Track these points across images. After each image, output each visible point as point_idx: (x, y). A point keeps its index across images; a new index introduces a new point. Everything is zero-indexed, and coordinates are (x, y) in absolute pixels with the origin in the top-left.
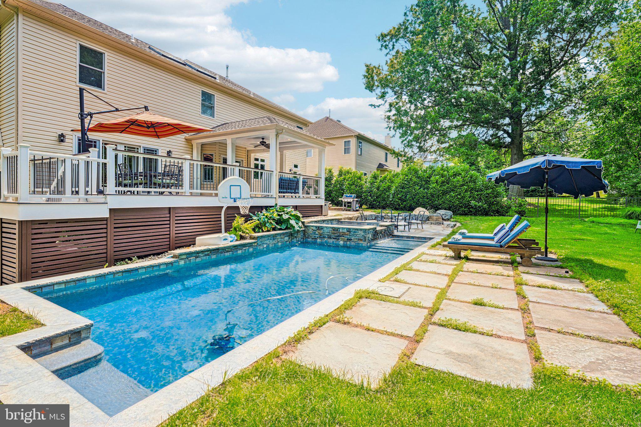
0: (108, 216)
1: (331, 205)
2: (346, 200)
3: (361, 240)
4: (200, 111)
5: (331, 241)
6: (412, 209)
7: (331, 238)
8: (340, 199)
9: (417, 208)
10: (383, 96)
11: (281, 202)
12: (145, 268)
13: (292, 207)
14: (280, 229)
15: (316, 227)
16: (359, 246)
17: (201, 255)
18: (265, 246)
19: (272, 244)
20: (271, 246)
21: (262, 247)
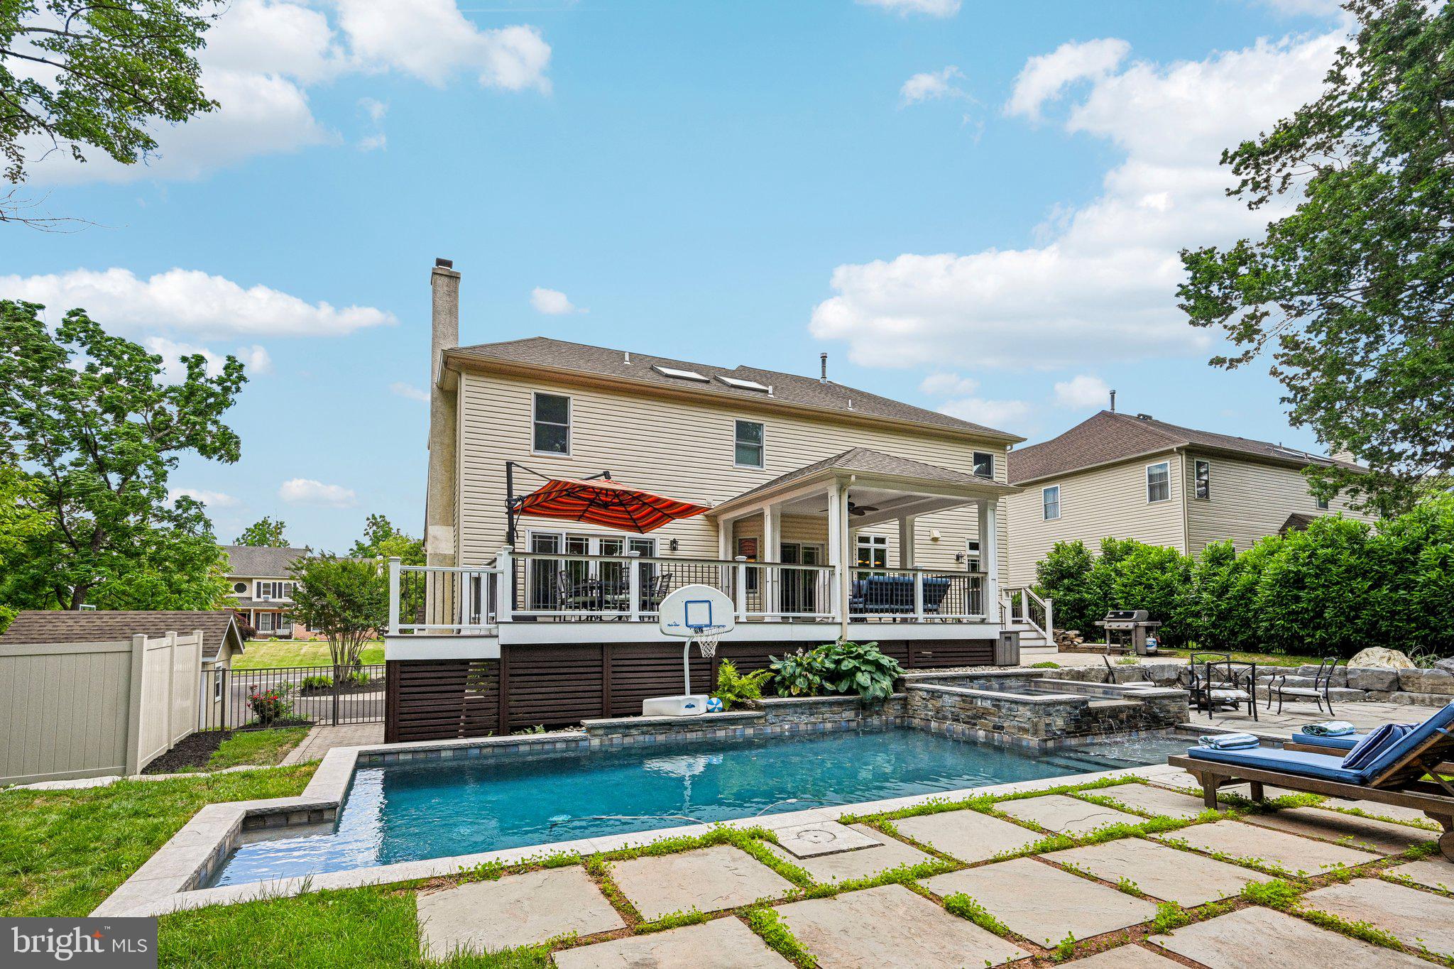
0: (498, 656)
1: (1080, 640)
2: (1114, 626)
3: (1026, 731)
4: (734, 458)
5: (959, 727)
6: (1348, 650)
7: (957, 720)
8: (1097, 623)
9: (1366, 650)
10: (1249, 331)
11: (856, 632)
12: (529, 743)
13: (876, 644)
14: (836, 693)
15: (928, 691)
16: (1020, 746)
17: (634, 732)
18: (787, 727)
19: (806, 724)
20: (802, 727)
21: (778, 729)
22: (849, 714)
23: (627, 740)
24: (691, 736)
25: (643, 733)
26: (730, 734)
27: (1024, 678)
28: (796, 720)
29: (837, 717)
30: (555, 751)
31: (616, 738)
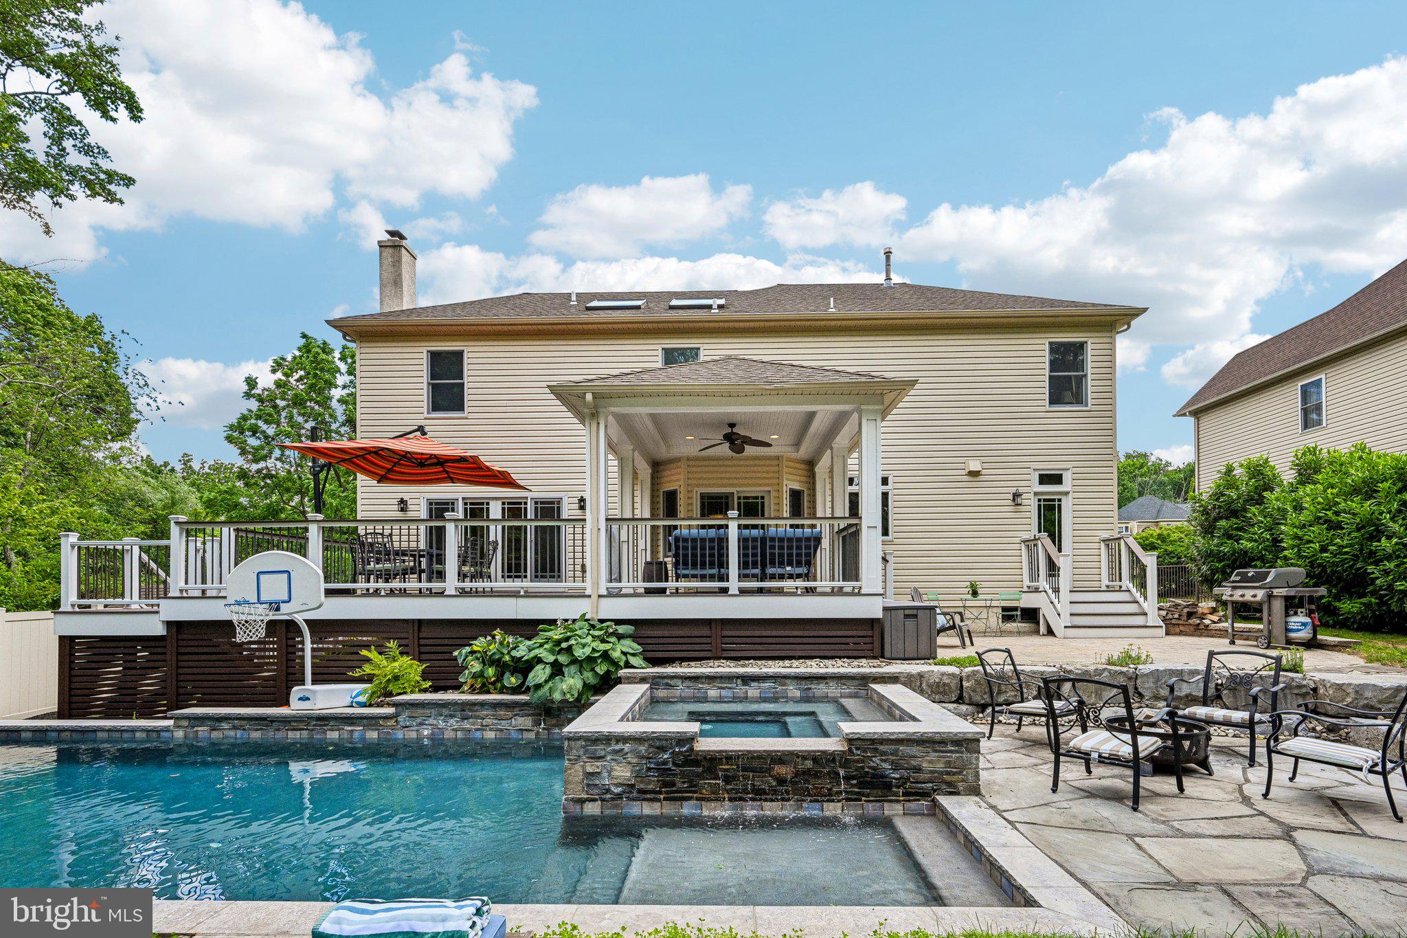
0: (163, 633)
2: (1238, 594)
17: (225, 725)
18: (426, 733)
19: (456, 730)
20: (449, 734)
21: (414, 735)
22: (524, 722)
23: (215, 735)
24: (293, 735)
25: (235, 728)
26: (346, 736)
27: (857, 682)
28: (441, 724)
29: (504, 724)
30: (133, 740)
31: (202, 730)
